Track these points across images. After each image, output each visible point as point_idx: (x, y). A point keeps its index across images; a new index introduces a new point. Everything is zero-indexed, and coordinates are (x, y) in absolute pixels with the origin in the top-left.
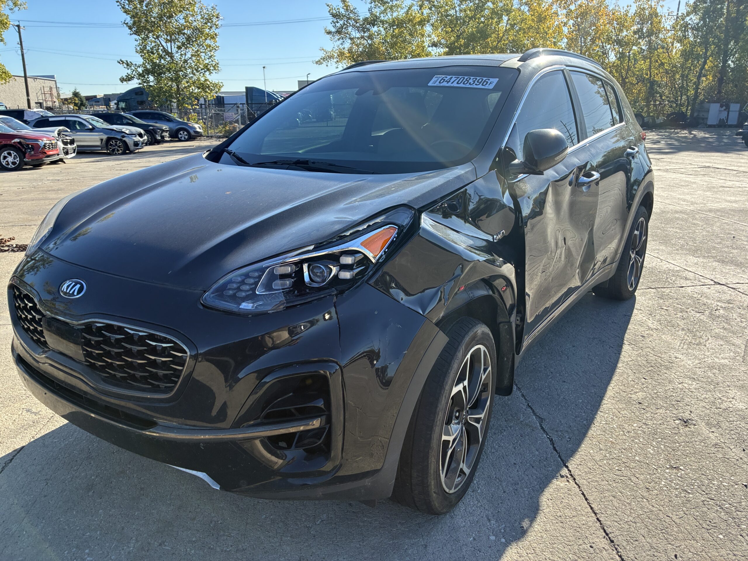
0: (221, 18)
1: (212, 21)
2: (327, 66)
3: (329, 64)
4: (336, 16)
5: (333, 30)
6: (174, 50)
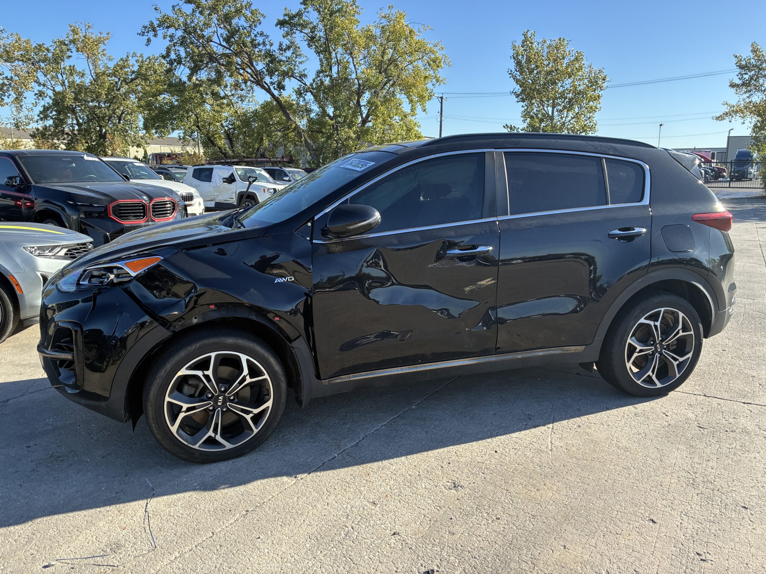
0: (607, 80)
1: (597, 84)
2: (730, 121)
3: (733, 120)
4: (744, 67)
5: (739, 82)
6: (556, 113)
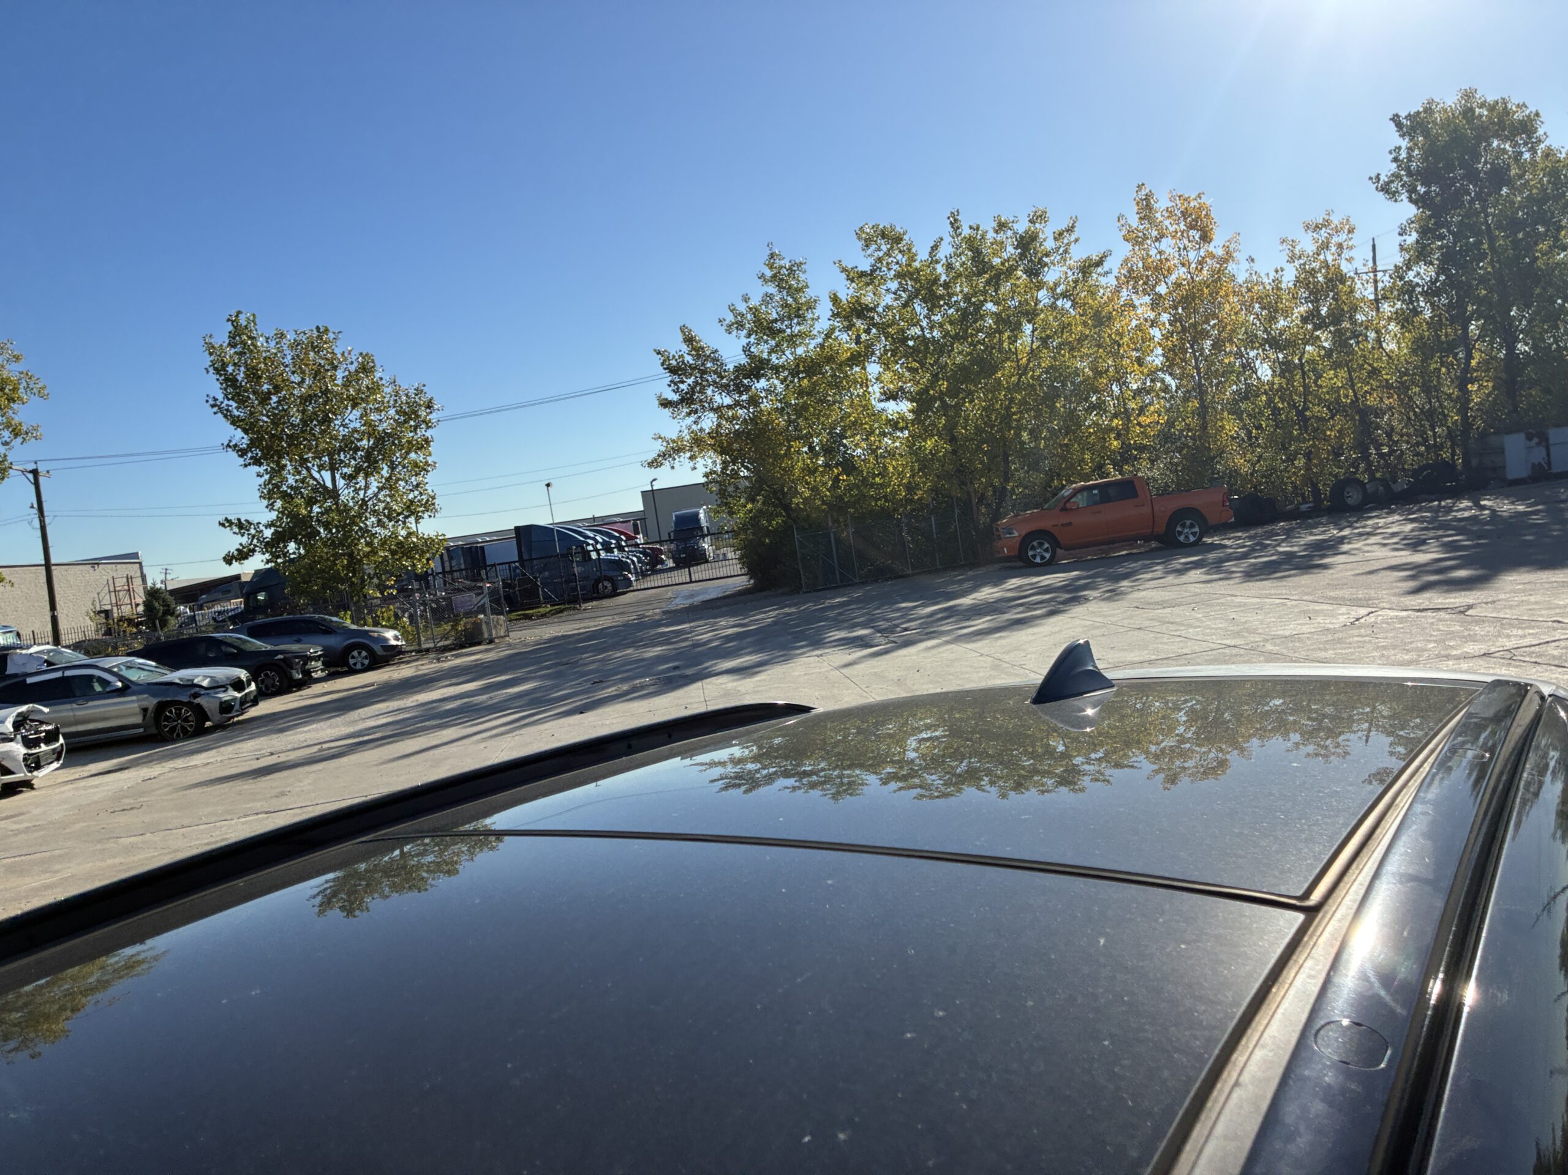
0: (436, 407)
1: (418, 416)
2: (673, 467)
3: (677, 464)
4: (676, 370)
5: (675, 397)
6: (341, 483)
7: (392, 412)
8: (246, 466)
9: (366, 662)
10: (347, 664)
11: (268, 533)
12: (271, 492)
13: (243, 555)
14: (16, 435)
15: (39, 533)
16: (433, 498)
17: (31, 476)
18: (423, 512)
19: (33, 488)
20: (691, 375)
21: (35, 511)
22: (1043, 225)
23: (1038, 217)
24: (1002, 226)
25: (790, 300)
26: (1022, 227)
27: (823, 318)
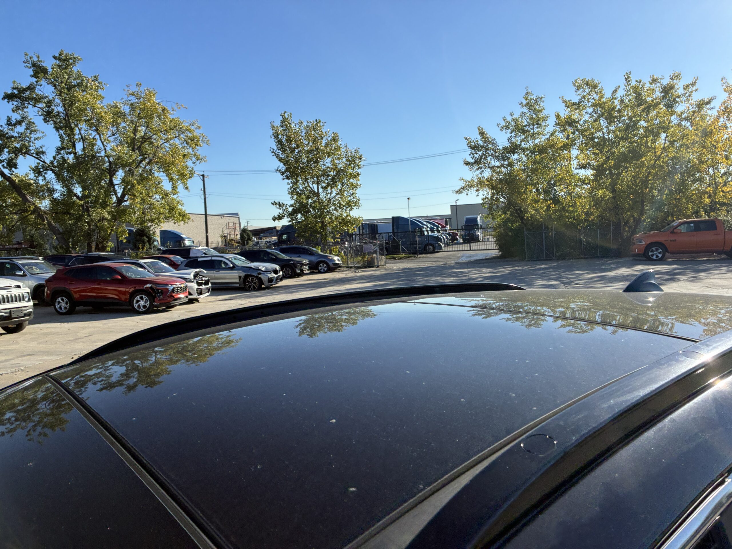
0: (363, 159)
1: (355, 163)
2: (467, 194)
4: (474, 148)
5: (472, 161)
6: (321, 190)
7: (344, 160)
8: (283, 179)
9: (326, 269)
10: (318, 269)
11: (290, 209)
12: (293, 192)
13: (280, 218)
14: (198, 160)
15: (203, 201)
16: (359, 200)
17: (202, 177)
18: (354, 206)
19: (202, 182)
20: (481, 150)
21: (202, 192)
22: (678, 80)
23: (676, 77)
24: (654, 81)
25: (534, 116)
26: (666, 82)
27: (550, 126)
